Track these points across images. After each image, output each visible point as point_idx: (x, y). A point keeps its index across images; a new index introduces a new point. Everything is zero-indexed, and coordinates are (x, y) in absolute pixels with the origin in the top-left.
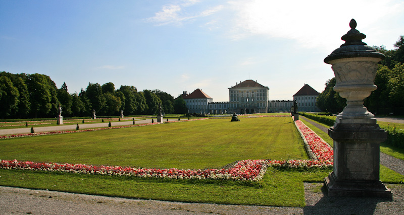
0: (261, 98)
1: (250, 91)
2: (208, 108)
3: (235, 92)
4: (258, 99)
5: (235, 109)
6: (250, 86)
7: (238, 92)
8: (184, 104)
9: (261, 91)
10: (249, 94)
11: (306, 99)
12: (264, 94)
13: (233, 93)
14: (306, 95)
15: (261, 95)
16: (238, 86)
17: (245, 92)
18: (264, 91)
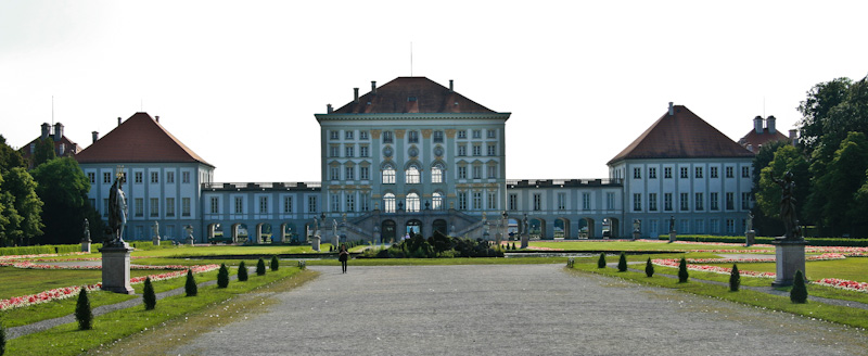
0: (477, 166)
1: (426, 132)
2: (202, 214)
3: (350, 135)
4: (463, 172)
5: (357, 222)
6: (422, 109)
7: (364, 135)
8: (84, 193)
9: (477, 134)
10: (420, 146)
11: (684, 174)
12: (491, 148)
13: (342, 139)
14: (684, 156)
15: (477, 149)
16: (361, 105)
17: (400, 136)
18: (491, 134)
